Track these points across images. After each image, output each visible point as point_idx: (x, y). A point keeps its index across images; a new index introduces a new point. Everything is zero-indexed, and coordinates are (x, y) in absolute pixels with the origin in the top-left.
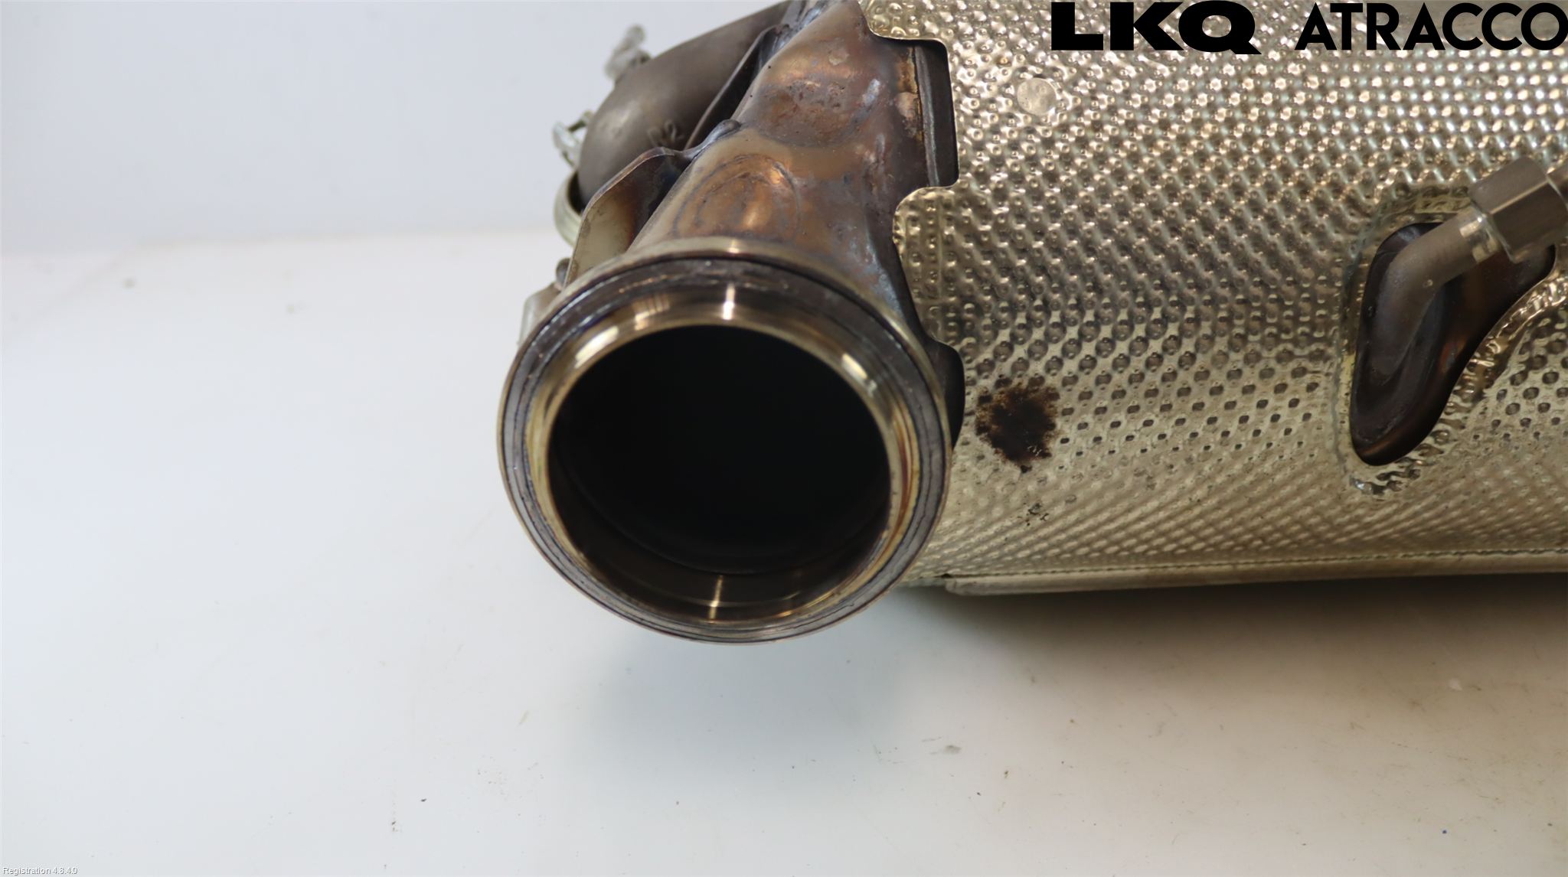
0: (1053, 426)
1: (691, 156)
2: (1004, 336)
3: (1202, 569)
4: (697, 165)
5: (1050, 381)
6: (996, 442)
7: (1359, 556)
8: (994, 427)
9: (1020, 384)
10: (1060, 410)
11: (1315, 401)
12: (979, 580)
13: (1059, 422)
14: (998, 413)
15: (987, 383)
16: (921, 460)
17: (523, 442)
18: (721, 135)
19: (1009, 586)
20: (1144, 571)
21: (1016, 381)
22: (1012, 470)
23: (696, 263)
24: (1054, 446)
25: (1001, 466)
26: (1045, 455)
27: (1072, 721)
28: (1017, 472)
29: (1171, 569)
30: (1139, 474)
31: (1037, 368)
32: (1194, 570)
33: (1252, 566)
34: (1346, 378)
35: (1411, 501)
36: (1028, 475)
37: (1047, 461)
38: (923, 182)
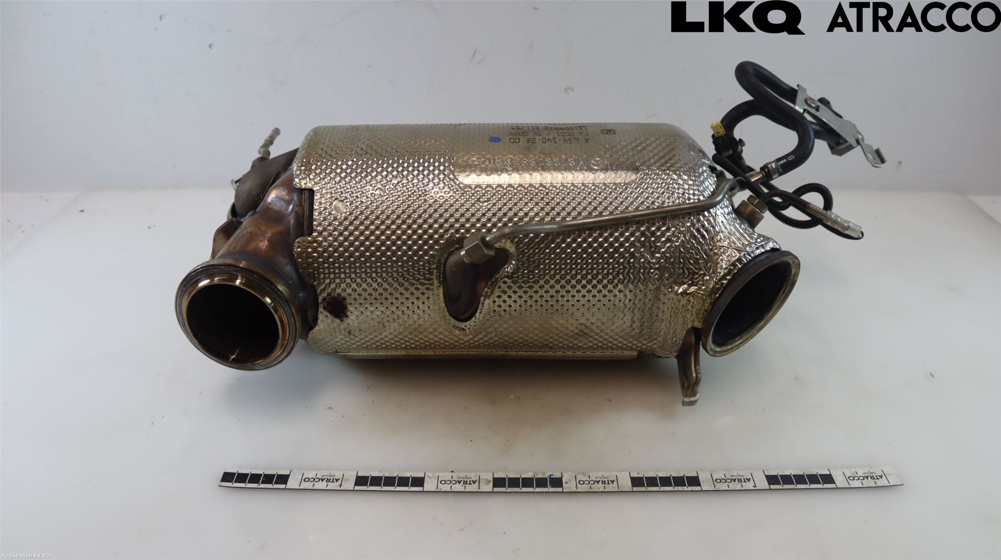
0: (347, 308)
1: (242, 220)
2: (327, 281)
3: (423, 353)
4: (244, 224)
5: (343, 294)
6: (331, 312)
7: (479, 351)
8: (329, 308)
9: (334, 295)
10: (348, 303)
11: (430, 302)
12: (347, 354)
13: (349, 306)
14: (329, 303)
15: (324, 295)
16: (288, 320)
17: (181, 312)
18: (250, 215)
19: (359, 356)
20: (403, 353)
21: (333, 295)
22: (337, 321)
23: (221, 267)
24: (349, 314)
25: (334, 320)
26: (347, 316)
27: (373, 402)
28: (340, 321)
29: (413, 353)
30: (379, 323)
31: (339, 291)
32: (421, 354)
33: (441, 353)
34: (441, 295)
35: (477, 334)
36: (342, 322)
37: (347, 318)
38: (303, 235)
